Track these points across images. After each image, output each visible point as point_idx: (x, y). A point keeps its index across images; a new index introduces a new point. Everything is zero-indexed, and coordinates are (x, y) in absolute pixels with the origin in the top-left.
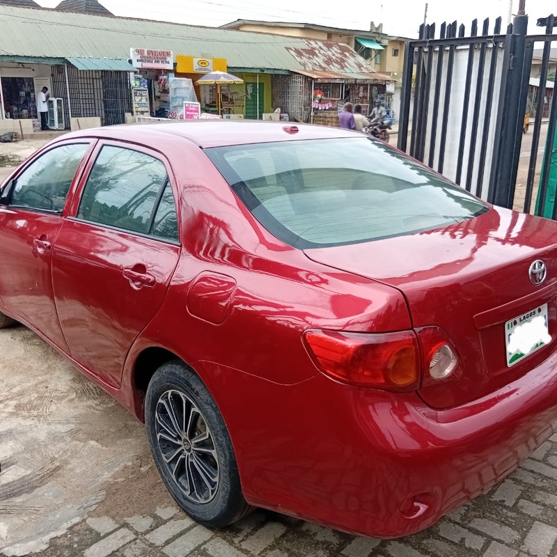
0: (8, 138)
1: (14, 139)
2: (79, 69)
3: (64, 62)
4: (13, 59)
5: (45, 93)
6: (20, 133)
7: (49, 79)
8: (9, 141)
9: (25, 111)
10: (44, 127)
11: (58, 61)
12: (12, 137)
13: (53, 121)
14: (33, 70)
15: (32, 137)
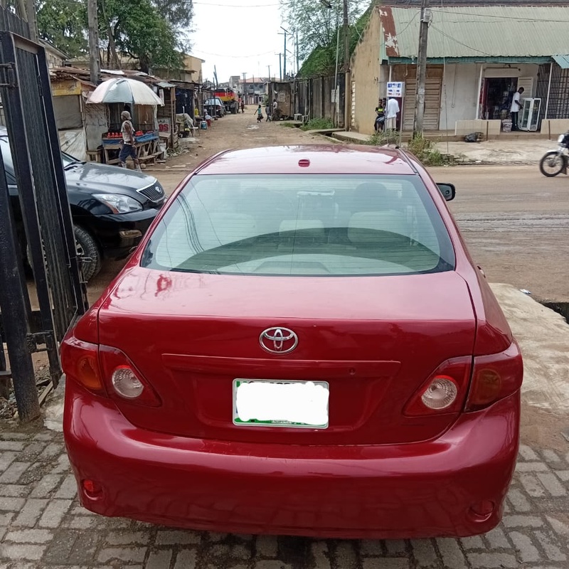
0: (472, 139)
1: (478, 140)
2: (563, 67)
3: (549, 61)
4: (496, 60)
5: (520, 93)
6: (485, 134)
7: (532, 78)
8: (472, 141)
9: (504, 111)
10: (514, 128)
11: (543, 59)
12: (476, 137)
13: (526, 122)
14: (519, 70)
15: (497, 138)
